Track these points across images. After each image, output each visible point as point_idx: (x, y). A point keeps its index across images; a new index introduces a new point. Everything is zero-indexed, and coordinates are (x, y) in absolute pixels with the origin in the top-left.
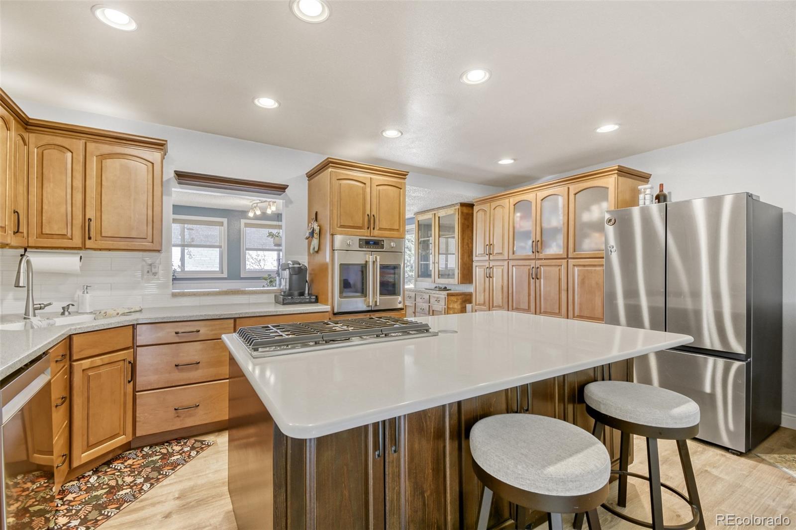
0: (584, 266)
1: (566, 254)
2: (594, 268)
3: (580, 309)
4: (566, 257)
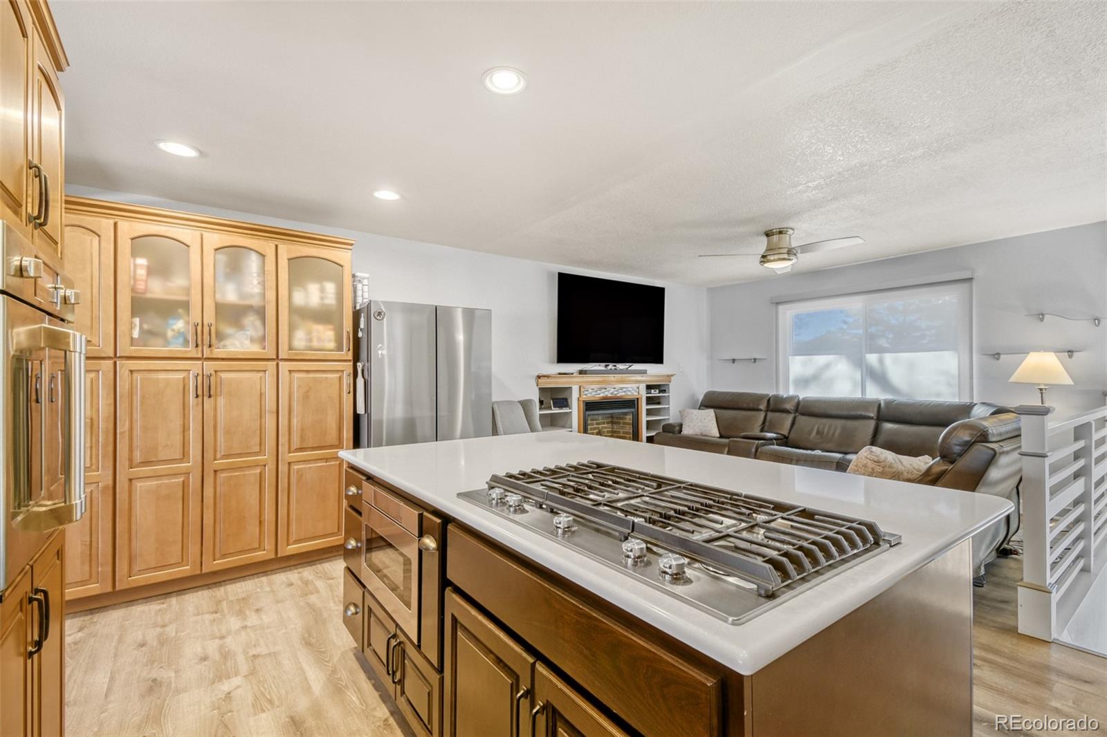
0: (308, 372)
1: (274, 352)
2: (324, 375)
3: (302, 438)
4: (274, 357)
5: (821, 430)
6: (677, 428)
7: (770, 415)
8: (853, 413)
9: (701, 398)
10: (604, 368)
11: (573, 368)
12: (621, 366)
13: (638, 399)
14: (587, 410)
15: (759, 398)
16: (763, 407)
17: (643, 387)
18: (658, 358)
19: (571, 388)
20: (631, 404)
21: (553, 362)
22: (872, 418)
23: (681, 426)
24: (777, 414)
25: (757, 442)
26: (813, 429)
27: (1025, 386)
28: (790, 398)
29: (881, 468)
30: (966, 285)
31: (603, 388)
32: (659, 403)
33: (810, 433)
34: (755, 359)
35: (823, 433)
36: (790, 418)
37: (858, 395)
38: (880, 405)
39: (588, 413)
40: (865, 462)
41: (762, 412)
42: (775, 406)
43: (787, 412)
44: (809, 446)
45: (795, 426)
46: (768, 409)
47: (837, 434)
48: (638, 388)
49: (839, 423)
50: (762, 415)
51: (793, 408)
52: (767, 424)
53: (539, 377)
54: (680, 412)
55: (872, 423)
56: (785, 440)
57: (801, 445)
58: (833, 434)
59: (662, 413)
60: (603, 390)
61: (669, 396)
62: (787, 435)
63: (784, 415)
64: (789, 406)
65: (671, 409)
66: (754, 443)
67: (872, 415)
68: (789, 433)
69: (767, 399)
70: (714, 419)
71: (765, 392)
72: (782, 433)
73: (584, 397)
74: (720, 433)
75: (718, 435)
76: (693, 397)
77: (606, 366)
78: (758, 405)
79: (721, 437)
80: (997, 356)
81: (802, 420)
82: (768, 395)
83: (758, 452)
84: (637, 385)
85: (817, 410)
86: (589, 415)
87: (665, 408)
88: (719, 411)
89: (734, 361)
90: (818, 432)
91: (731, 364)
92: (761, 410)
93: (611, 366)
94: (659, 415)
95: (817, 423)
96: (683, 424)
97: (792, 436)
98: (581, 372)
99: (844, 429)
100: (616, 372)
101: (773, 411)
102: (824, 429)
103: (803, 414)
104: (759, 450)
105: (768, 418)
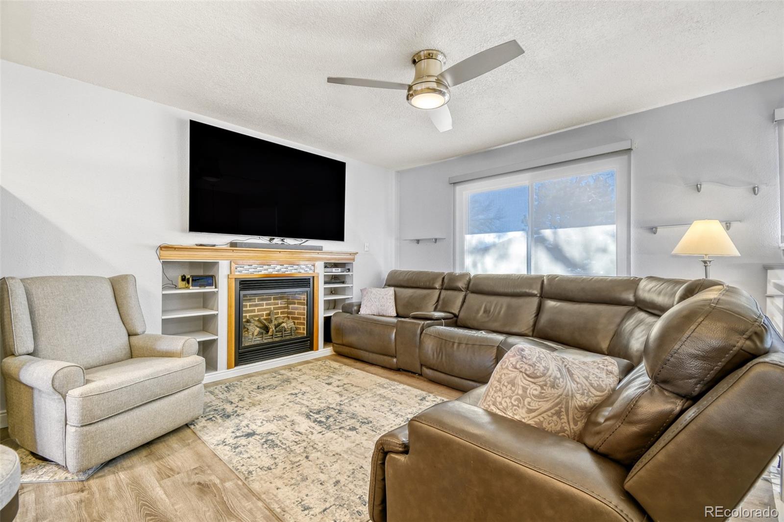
5: (488, 308)
6: (355, 308)
7: (444, 293)
8: (518, 290)
9: (385, 276)
10: (268, 242)
11: (222, 240)
12: (290, 241)
13: (313, 277)
14: (241, 289)
15: (434, 276)
16: (438, 285)
17: (320, 265)
18: (338, 234)
19: (218, 262)
20: (305, 282)
21: (183, 231)
22: (535, 295)
23: (359, 306)
24: (450, 292)
25: (423, 322)
26: (480, 308)
27: (687, 259)
28: (462, 276)
29: (539, 388)
30: (625, 157)
31: (265, 265)
32: (343, 283)
33: (478, 311)
34: (436, 240)
35: (490, 312)
36: (461, 295)
37: (523, 272)
38: (543, 282)
39: (242, 293)
40: (513, 375)
41: (437, 290)
42: (449, 284)
43: (458, 289)
44: (476, 325)
45: (465, 305)
46: (443, 288)
47: (502, 312)
48: (314, 265)
49: (505, 301)
50: (437, 292)
51: (464, 286)
52: (440, 302)
53: (162, 248)
54: (361, 290)
55: (535, 301)
56: (455, 319)
57: (469, 325)
58: (499, 313)
59: (347, 292)
60: (266, 267)
61: (352, 275)
62: (457, 314)
63: (455, 293)
64: (461, 284)
65: (354, 288)
66: (419, 324)
67: (535, 292)
68: (459, 311)
69: (443, 277)
70: (393, 298)
71: (441, 271)
72: (453, 312)
73: (237, 274)
74: (397, 313)
75: (395, 314)
76: (379, 276)
77: (271, 240)
78: (434, 283)
79: (398, 316)
80: (653, 230)
81: (471, 297)
82: (444, 273)
83: (423, 334)
84: (312, 263)
85: (486, 288)
86: (245, 296)
87: (349, 287)
88: (398, 289)
89: (418, 241)
90: (485, 311)
91: (415, 244)
92: (435, 288)
93: (277, 240)
94: (344, 294)
95: (485, 300)
96: (362, 303)
97: (462, 315)
98: (233, 245)
99: (509, 307)
100: (283, 246)
101: (446, 289)
102: (490, 307)
103: (473, 292)
104: (424, 331)
105: (442, 297)
